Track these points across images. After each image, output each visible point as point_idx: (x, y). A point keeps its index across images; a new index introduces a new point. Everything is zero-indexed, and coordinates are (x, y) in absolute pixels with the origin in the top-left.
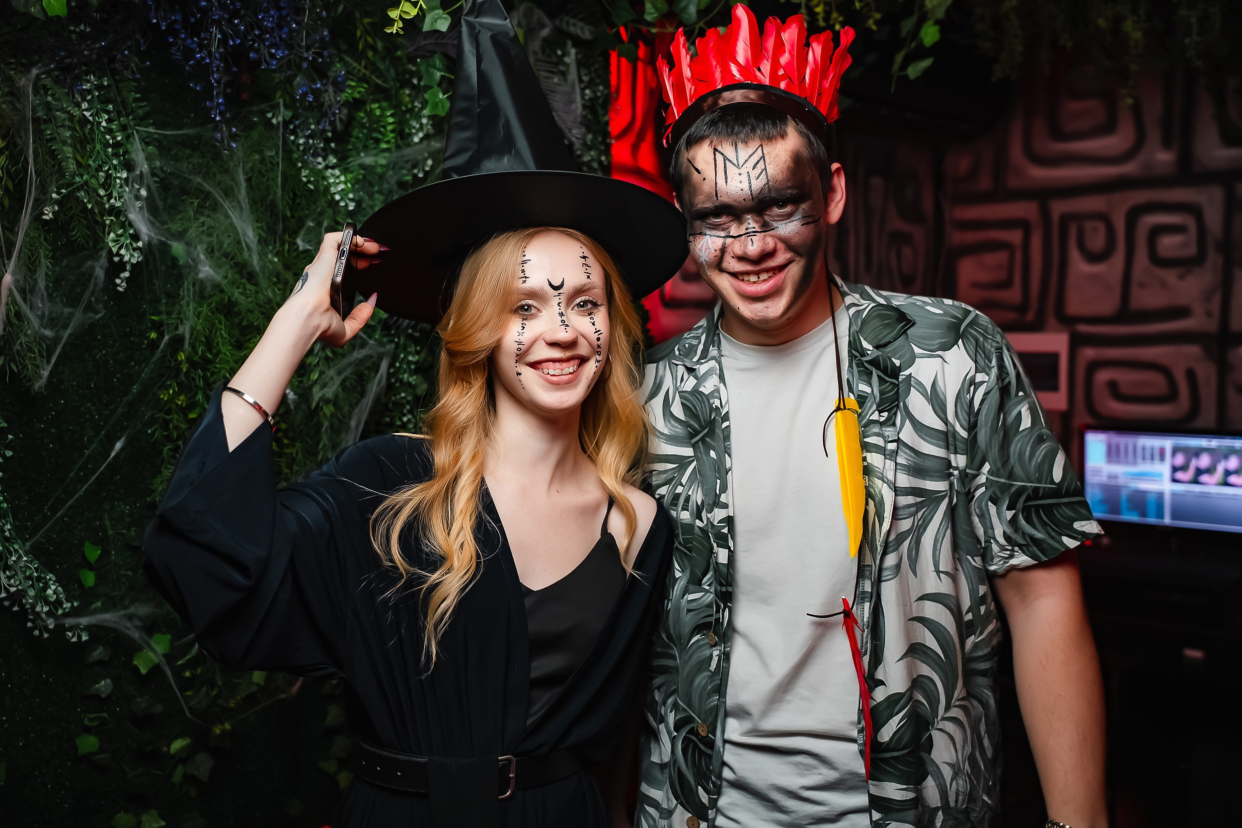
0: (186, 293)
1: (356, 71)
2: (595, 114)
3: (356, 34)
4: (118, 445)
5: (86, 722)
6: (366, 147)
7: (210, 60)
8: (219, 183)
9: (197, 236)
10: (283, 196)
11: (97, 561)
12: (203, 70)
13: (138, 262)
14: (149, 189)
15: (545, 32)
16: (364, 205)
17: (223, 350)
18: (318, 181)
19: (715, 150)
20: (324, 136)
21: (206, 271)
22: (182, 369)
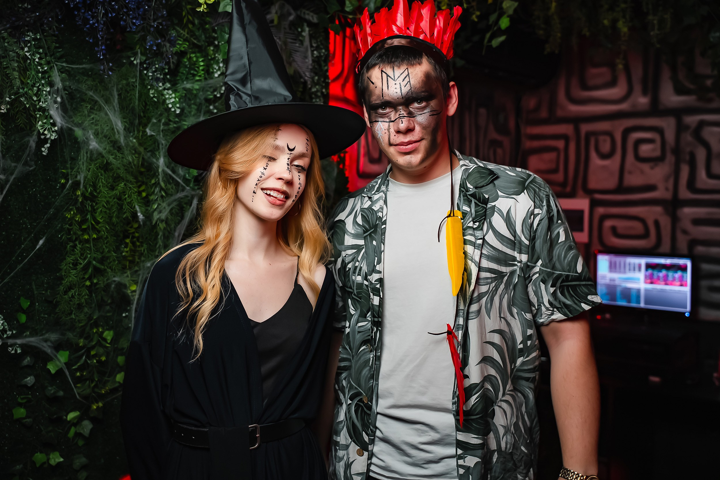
0: (82, 158)
1: (182, 35)
2: (320, 65)
3: (182, 14)
4: (41, 242)
5: (19, 400)
6: (187, 78)
7: (98, 24)
8: (103, 96)
9: (89, 125)
10: (139, 105)
11: (27, 308)
12: (93, 30)
13: (55, 138)
14: (62, 98)
15: (291, 18)
16: (185, 111)
17: (103, 190)
18: (159, 96)
19: (382, 71)
20: (164, 72)
21: (94, 144)
22: (79, 200)
